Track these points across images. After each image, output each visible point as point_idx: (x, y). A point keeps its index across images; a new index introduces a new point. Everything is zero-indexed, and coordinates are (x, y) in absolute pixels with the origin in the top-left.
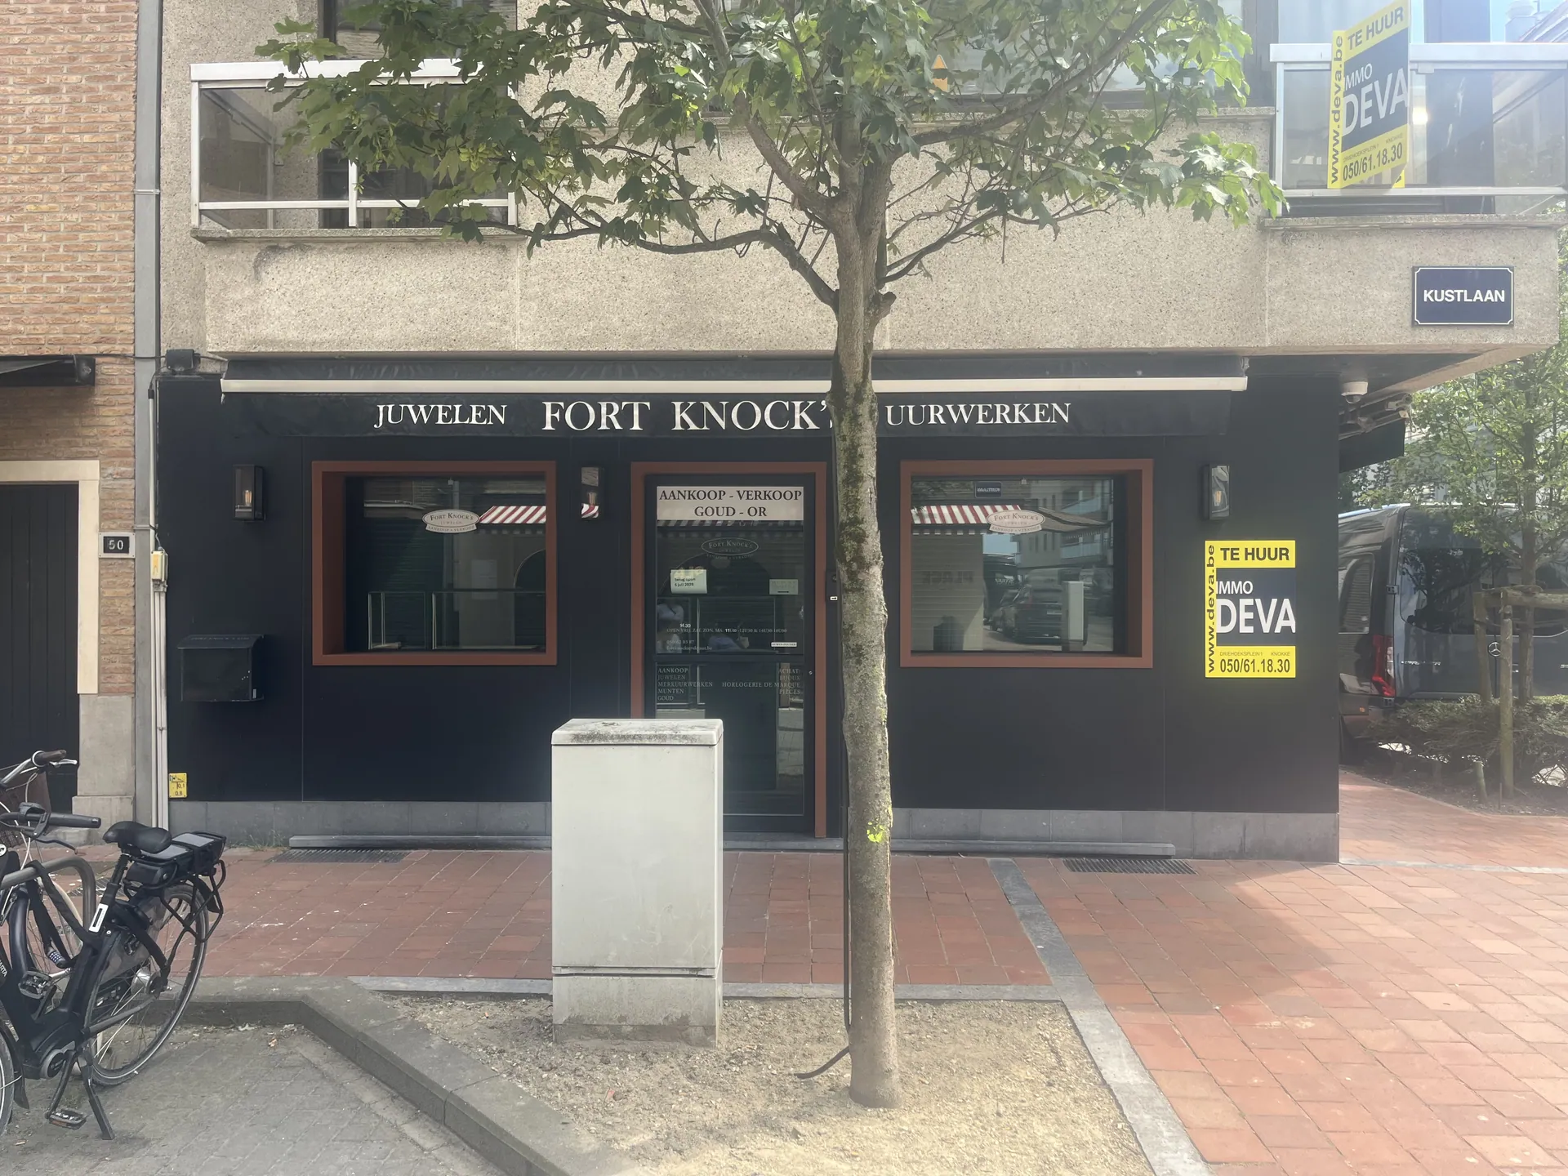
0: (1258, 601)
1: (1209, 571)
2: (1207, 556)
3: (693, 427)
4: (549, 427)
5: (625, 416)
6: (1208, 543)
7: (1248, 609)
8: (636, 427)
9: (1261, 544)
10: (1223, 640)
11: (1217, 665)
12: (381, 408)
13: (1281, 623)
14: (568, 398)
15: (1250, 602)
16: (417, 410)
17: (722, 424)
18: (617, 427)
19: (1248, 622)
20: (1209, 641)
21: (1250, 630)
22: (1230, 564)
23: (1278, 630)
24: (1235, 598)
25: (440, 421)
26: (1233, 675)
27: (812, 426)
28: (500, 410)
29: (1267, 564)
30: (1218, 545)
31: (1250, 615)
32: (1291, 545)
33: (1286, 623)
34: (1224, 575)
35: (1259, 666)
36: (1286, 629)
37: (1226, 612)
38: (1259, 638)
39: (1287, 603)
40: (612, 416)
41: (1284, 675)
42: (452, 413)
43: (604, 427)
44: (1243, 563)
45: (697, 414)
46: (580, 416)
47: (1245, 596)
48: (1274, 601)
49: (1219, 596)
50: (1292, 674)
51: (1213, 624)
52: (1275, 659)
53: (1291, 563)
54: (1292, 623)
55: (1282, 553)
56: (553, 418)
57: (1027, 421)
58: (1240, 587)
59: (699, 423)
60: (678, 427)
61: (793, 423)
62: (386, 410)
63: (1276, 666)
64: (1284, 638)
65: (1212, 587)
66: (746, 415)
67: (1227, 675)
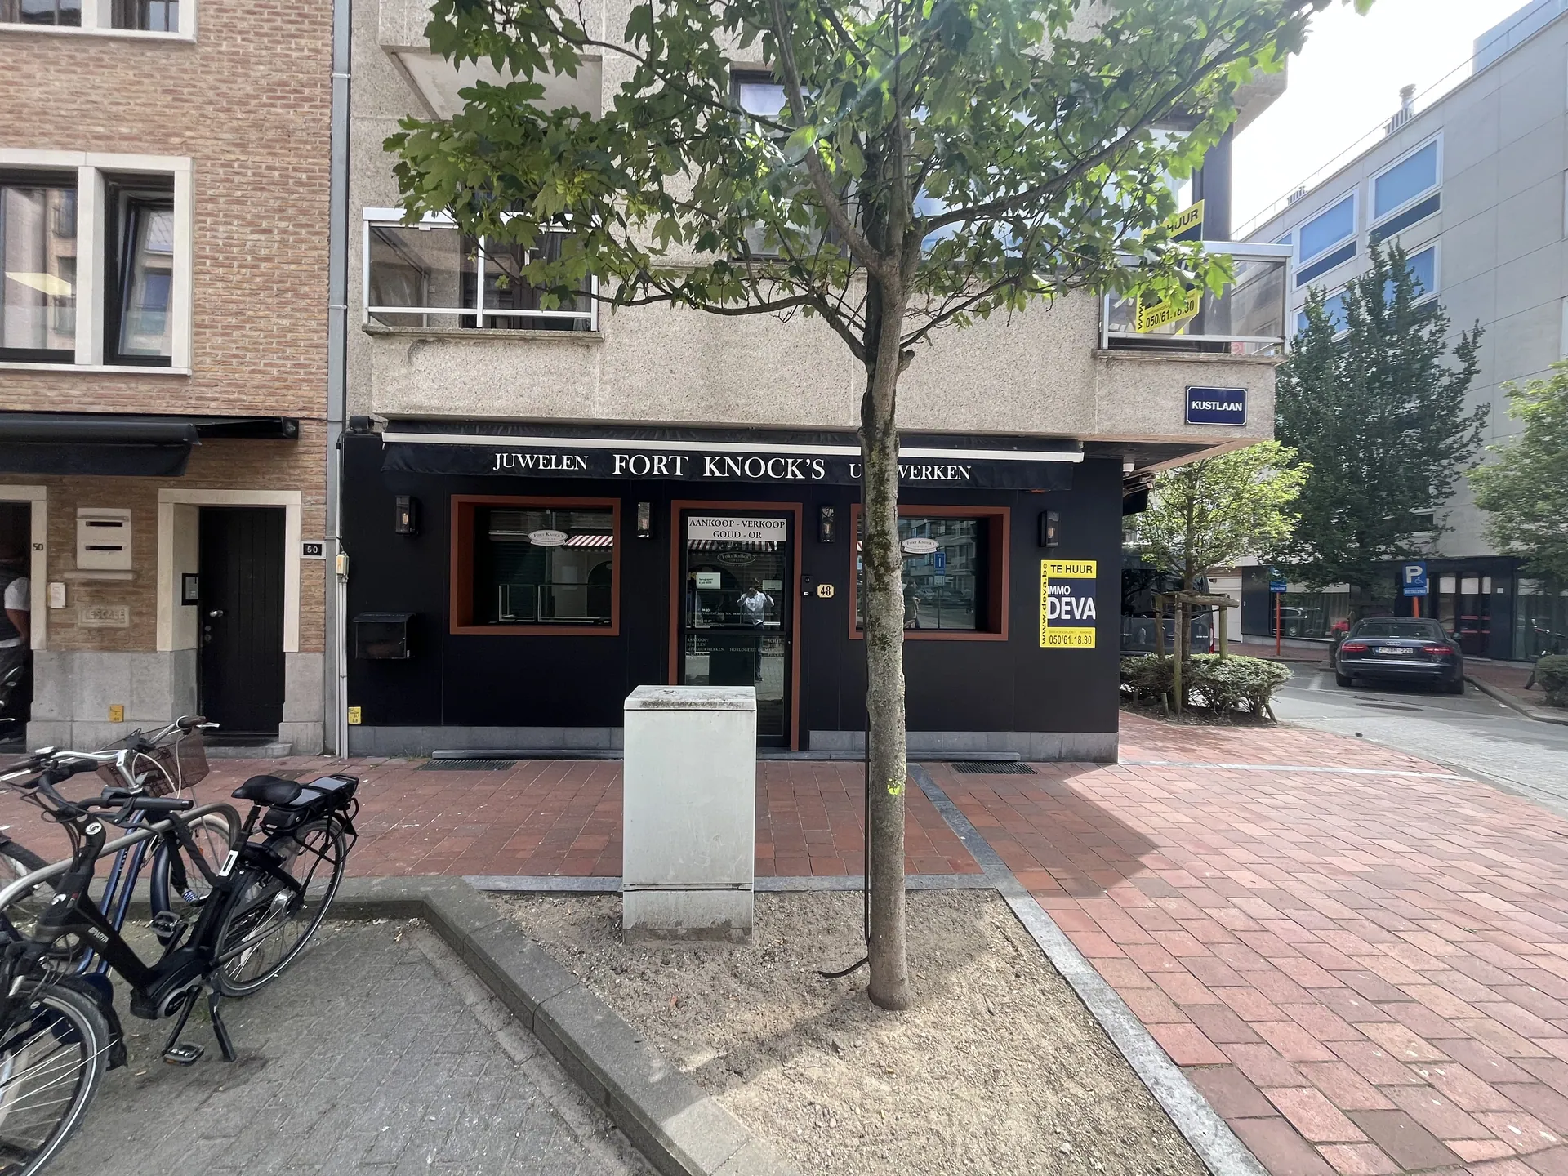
0: (1073, 599)
1: (1043, 580)
2: (1043, 570)
3: (718, 474)
4: (617, 472)
5: (671, 465)
6: (1043, 562)
7: (1067, 604)
8: (678, 473)
9: (1075, 563)
10: (1052, 623)
11: (1047, 639)
12: (498, 456)
13: (1087, 613)
14: (632, 452)
15: (1068, 599)
16: (524, 458)
17: (738, 472)
18: (665, 472)
19: (1067, 612)
20: (1043, 624)
21: (1068, 617)
22: (1056, 575)
23: (1085, 617)
24: (1059, 597)
25: (541, 467)
26: (1057, 645)
27: (800, 476)
28: (583, 460)
29: (1079, 576)
30: (1049, 563)
31: (1068, 608)
32: (1093, 564)
33: (1090, 613)
34: (1053, 582)
35: (1073, 640)
36: (1089, 617)
37: (1053, 605)
38: (1073, 622)
39: (1090, 600)
40: (662, 466)
41: (1088, 646)
42: (549, 461)
43: (656, 472)
44: (1064, 575)
45: (721, 465)
46: (640, 465)
47: (1065, 596)
48: (1083, 599)
49: (1050, 596)
50: (1093, 645)
51: (1045, 614)
52: (1083, 636)
53: (1094, 576)
54: (1093, 613)
55: (1088, 569)
56: (621, 466)
57: (943, 477)
58: (1062, 590)
59: (722, 471)
60: (707, 474)
61: (786, 474)
62: (502, 457)
63: (1083, 640)
64: (1087, 622)
65: (1045, 589)
66: (755, 467)
67: (1053, 645)
